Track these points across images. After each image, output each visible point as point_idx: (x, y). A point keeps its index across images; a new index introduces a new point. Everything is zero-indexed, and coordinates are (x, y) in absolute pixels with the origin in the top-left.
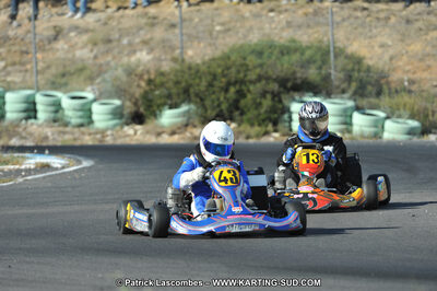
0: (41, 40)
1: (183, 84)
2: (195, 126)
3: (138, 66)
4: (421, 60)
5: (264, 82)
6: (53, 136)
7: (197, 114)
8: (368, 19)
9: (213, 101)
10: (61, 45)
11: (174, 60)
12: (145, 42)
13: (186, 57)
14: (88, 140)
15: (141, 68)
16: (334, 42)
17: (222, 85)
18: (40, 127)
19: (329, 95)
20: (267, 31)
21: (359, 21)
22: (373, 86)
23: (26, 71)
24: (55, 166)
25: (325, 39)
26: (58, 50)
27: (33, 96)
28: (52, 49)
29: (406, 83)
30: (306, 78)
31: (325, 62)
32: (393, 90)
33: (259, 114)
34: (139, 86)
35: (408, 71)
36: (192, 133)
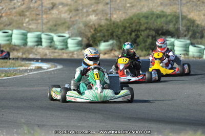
0: (46, 9)
1: (110, 31)
2: (115, 51)
3: (90, 22)
5: (148, 31)
6: (49, 54)
7: (117, 45)
8: (199, 2)
9: (124, 39)
10: (55, 11)
11: (107, 19)
12: (94, 11)
13: (113, 19)
14: (65, 56)
15: (92, 23)
16: (181, 13)
17: (129, 32)
18: (43, 49)
19: (178, 37)
20: (151, 7)
21: (194, 3)
22: (199, 33)
23: (38, 23)
24: (44, 68)
25: (178, 11)
26: (53, 14)
27: (40, 35)
28: (51, 13)
30: (168, 30)
31: (177, 22)
33: (145, 46)
34: (90, 32)
36: (114, 54)
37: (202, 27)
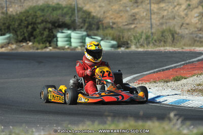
1: (7, 24)
2: (12, 44)
4: (118, 13)
5: (44, 23)
7: (13, 38)
9: (21, 32)
11: (3, 13)
13: (9, 12)
16: (77, 5)
17: (25, 25)
19: (74, 29)
22: (95, 25)
29: (111, 24)
30: (64, 22)
31: (73, 14)
32: (104, 27)
33: (42, 39)
35: (112, 18)
36: (11, 47)
37: (97, 19)
